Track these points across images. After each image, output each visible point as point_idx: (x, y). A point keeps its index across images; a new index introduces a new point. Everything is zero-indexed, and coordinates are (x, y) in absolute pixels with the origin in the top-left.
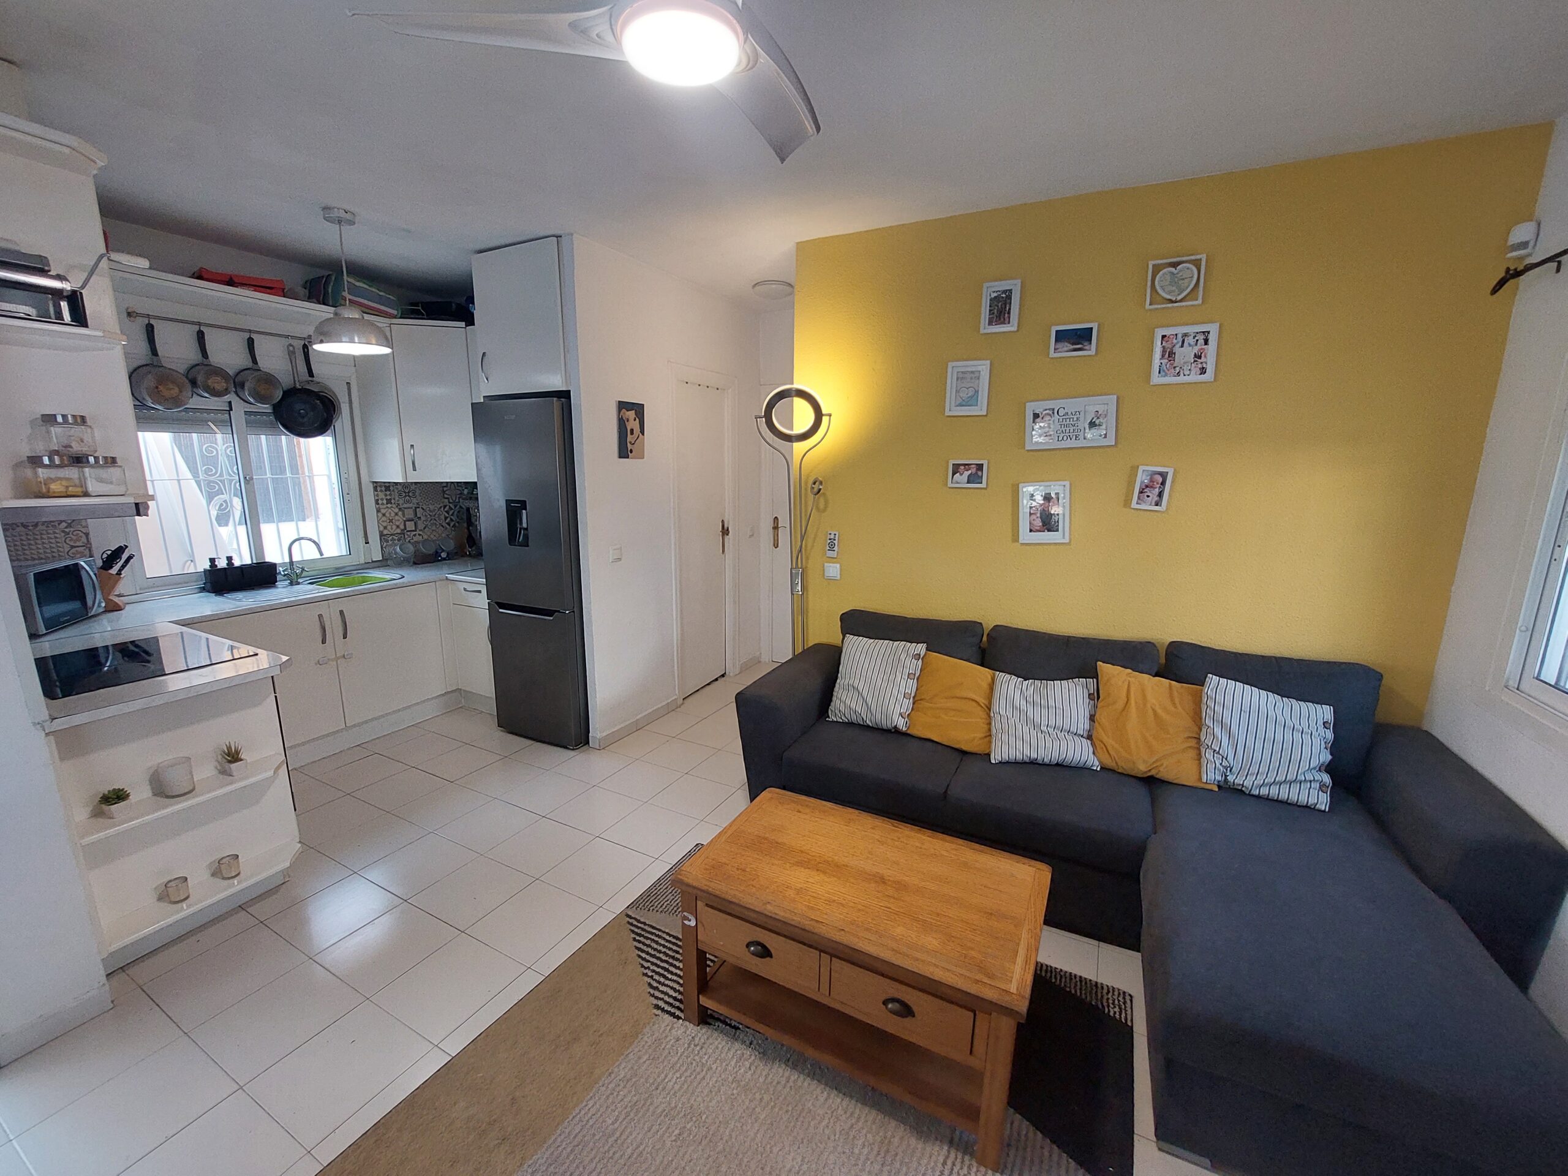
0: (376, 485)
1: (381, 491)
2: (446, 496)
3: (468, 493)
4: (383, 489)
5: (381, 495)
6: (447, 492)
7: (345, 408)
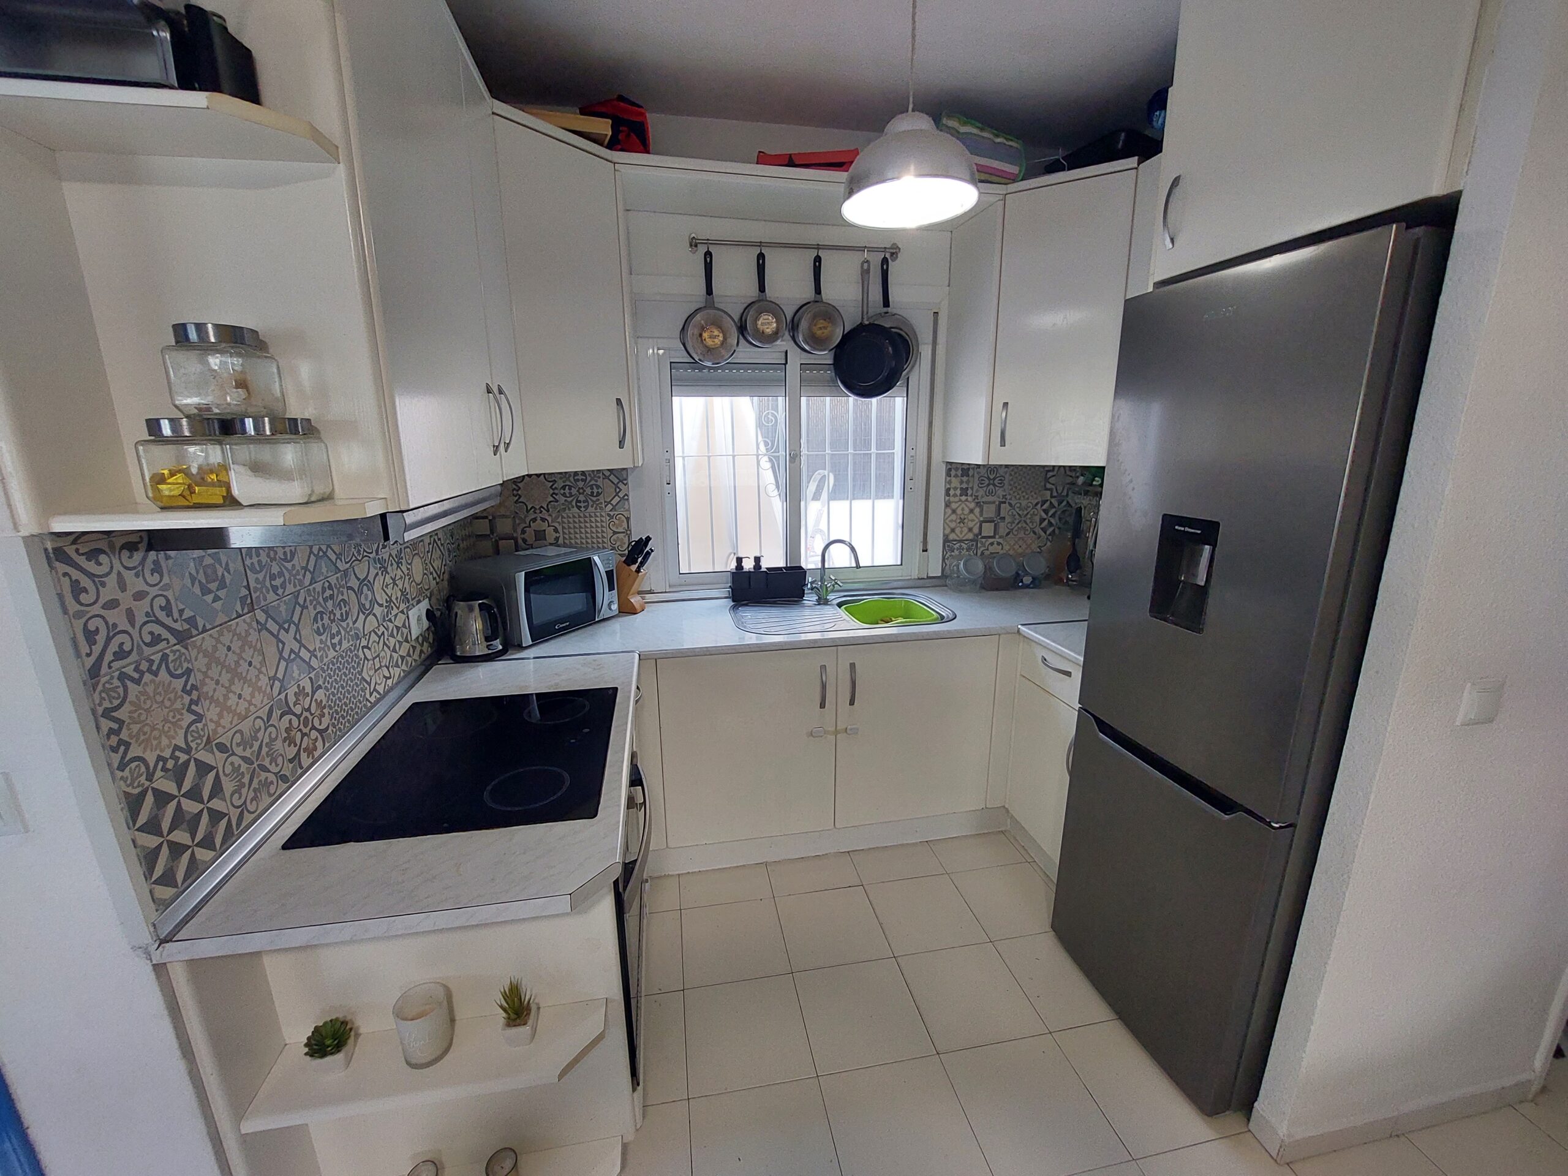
0: (952, 468)
1: (956, 476)
2: (1049, 486)
3: (1084, 483)
4: (959, 473)
5: (955, 482)
6: (1050, 480)
7: (925, 351)
